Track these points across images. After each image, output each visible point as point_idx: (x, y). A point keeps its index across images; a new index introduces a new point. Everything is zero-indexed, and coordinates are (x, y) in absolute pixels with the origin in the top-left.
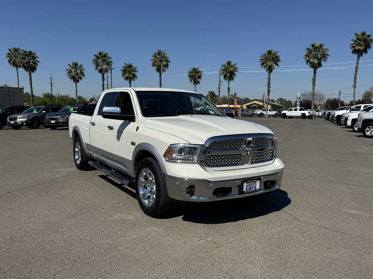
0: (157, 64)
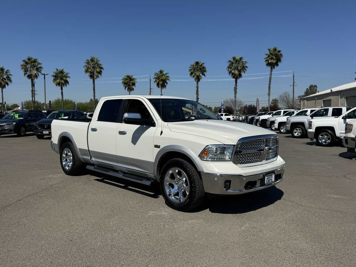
0: (90, 70)
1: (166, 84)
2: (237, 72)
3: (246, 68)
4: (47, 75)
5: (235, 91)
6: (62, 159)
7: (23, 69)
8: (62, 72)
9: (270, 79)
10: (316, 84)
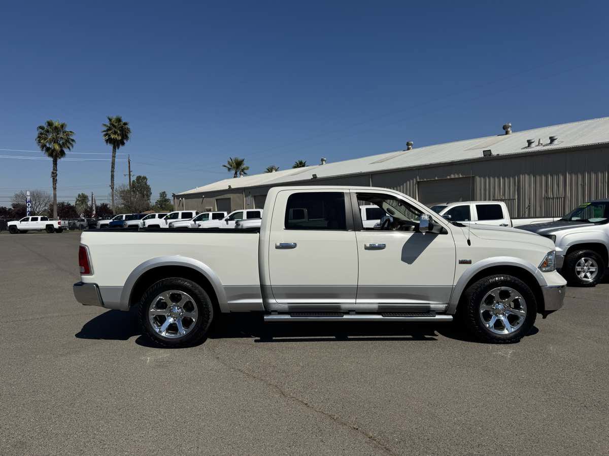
2: (56, 147)
3: (71, 143)
5: (54, 179)
9: (113, 164)
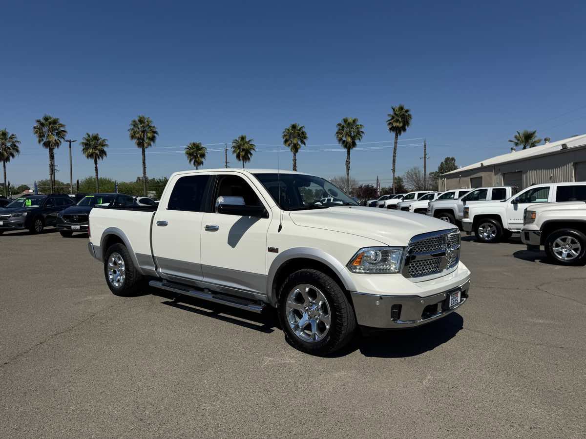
0: (137, 135)
1: (249, 156)
2: (349, 140)
3: (361, 134)
4: (73, 141)
5: (347, 166)
6: (109, 269)
7: (37, 133)
8: (96, 138)
9: (395, 149)
10: (453, 157)
